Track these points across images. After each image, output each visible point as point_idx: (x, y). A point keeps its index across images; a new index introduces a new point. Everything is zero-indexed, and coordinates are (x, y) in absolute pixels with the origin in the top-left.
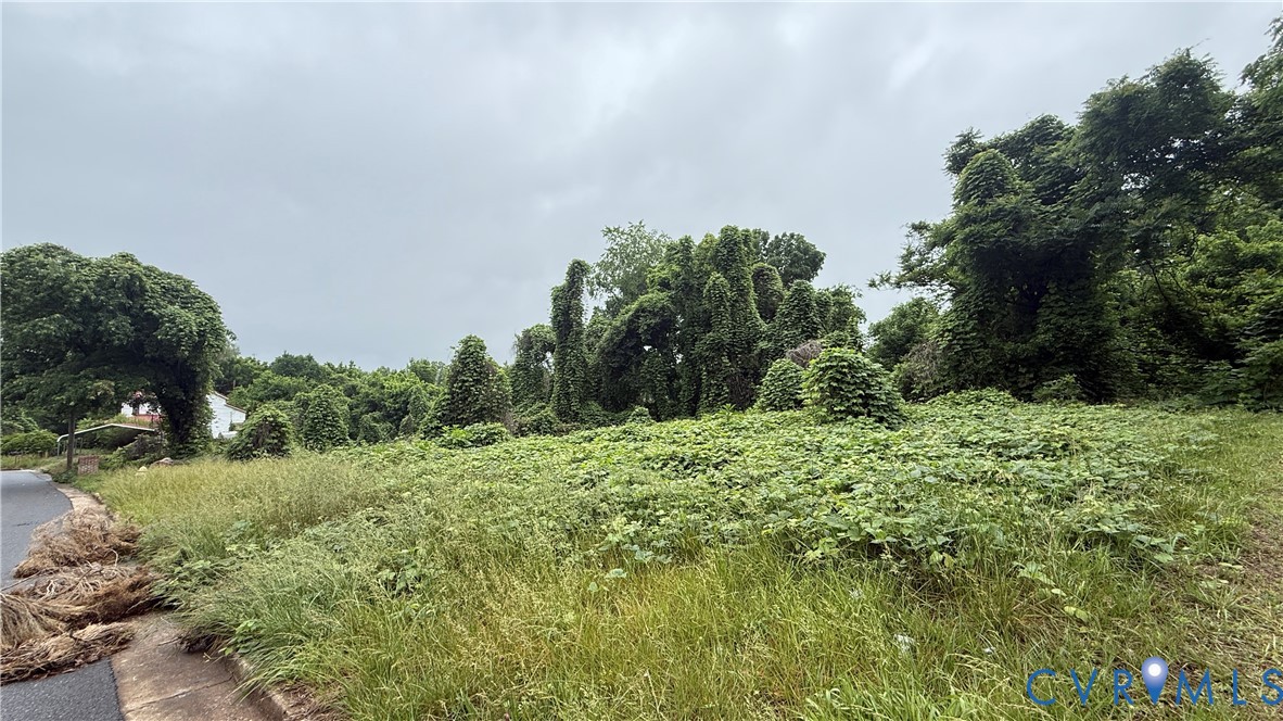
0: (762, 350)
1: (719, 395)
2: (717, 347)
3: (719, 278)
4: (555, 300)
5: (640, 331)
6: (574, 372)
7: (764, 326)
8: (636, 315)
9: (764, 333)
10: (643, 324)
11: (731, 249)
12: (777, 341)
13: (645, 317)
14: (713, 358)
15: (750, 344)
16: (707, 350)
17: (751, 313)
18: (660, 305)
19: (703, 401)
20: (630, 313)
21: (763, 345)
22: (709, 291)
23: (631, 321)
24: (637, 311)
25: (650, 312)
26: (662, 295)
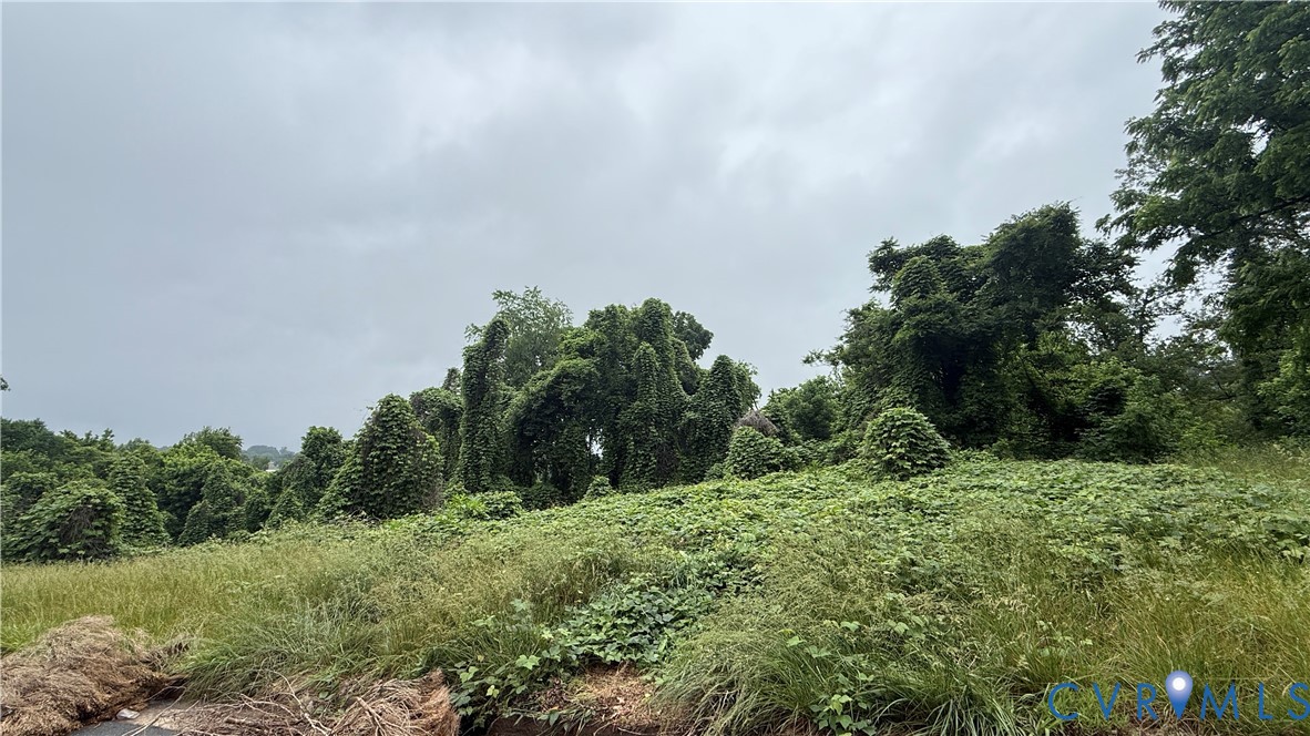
0: (690, 420)
1: (647, 465)
2: (645, 416)
3: (648, 348)
4: (468, 361)
5: (563, 397)
6: (487, 442)
7: (689, 398)
8: (558, 380)
9: (689, 403)
10: (566, 390)
11: (653, 320)
12: (703, 412)
13: (569, 383)
14: (641, 427)
15: (677, 414)
16: (635, 419)
17: (674, 384)
18: (586, 372)
19: (627, 471)
20: (550, 379)
21: (691, 415)
22: (639, 359)
23: (550, 387)
24: (558, 377)
25: (574, 378)
26: (586, 362)
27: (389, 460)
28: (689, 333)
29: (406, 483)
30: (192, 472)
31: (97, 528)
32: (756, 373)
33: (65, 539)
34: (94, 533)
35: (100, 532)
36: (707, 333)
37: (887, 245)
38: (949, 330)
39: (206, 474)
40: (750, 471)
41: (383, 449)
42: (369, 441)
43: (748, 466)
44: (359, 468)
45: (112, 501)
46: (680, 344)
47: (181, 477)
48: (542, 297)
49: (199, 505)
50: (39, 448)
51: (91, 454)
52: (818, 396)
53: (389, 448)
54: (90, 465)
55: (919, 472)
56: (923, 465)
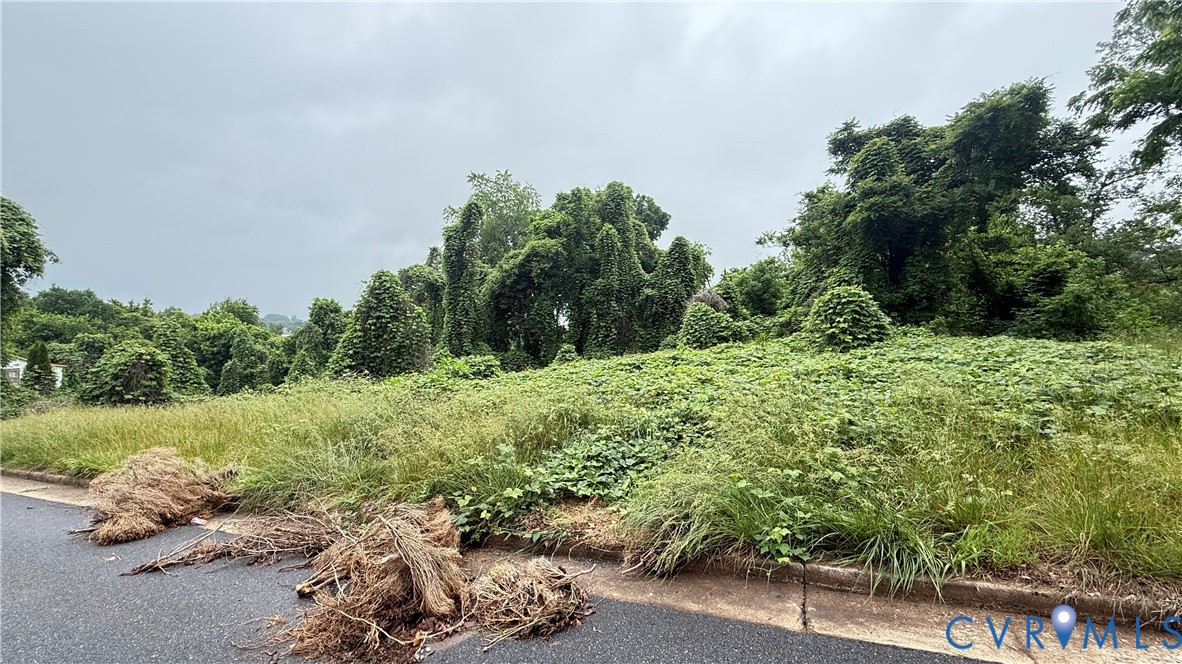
0: (648, 296)
1: (608, 336)
2: (607, 292)
3: (611, 229)
4: (447, 240)
5: (533, 274)
6: (467, 313)
7: (647, 276)
8: (528, 259)
9: (647, 281)
10: (535, 269)
11: (615, 204)
12: (660, 289)
13: (538, 261)
14: (603, 302)
15: (635, 291)
16: (598, 295)
17: (634, 263)
18: (554, 251)
19: (591, 341)
20: (521, 257)
21: (648, 291)
22: (602, 240)
23: (522, 265)
24: (528, 256)
25: (543, 257)
26: (553, 242)
27: (384, 328)
28: (648, 215)
29: (400, 347)
30: (221, 336)
31: (151, 379)
32: (710, 254)
33: (128, 388)
34: (149, 383)
35: (154, 383)
36: (664, 215)
37: (848, 127)
38: (901, 213)
39: (232, 338)
40: (701, 342)
41: (378, 318)
42: (366, 311)
43: (700, 338)
44: (360, 334)
45: (160, 358)
46: (640, 226)
47: (213, 339)
48: (513, 180)
49: (230, 362)
50: (94, 314)
51: (137, 319)
52: (767, 276)
53: (384, 317)
54: (137, 328)
55: (859, 345)
56: (863, 339)
